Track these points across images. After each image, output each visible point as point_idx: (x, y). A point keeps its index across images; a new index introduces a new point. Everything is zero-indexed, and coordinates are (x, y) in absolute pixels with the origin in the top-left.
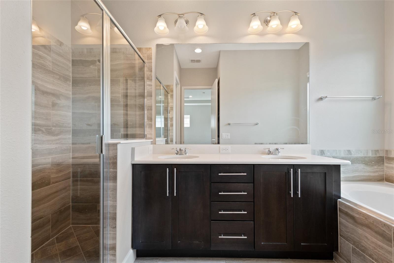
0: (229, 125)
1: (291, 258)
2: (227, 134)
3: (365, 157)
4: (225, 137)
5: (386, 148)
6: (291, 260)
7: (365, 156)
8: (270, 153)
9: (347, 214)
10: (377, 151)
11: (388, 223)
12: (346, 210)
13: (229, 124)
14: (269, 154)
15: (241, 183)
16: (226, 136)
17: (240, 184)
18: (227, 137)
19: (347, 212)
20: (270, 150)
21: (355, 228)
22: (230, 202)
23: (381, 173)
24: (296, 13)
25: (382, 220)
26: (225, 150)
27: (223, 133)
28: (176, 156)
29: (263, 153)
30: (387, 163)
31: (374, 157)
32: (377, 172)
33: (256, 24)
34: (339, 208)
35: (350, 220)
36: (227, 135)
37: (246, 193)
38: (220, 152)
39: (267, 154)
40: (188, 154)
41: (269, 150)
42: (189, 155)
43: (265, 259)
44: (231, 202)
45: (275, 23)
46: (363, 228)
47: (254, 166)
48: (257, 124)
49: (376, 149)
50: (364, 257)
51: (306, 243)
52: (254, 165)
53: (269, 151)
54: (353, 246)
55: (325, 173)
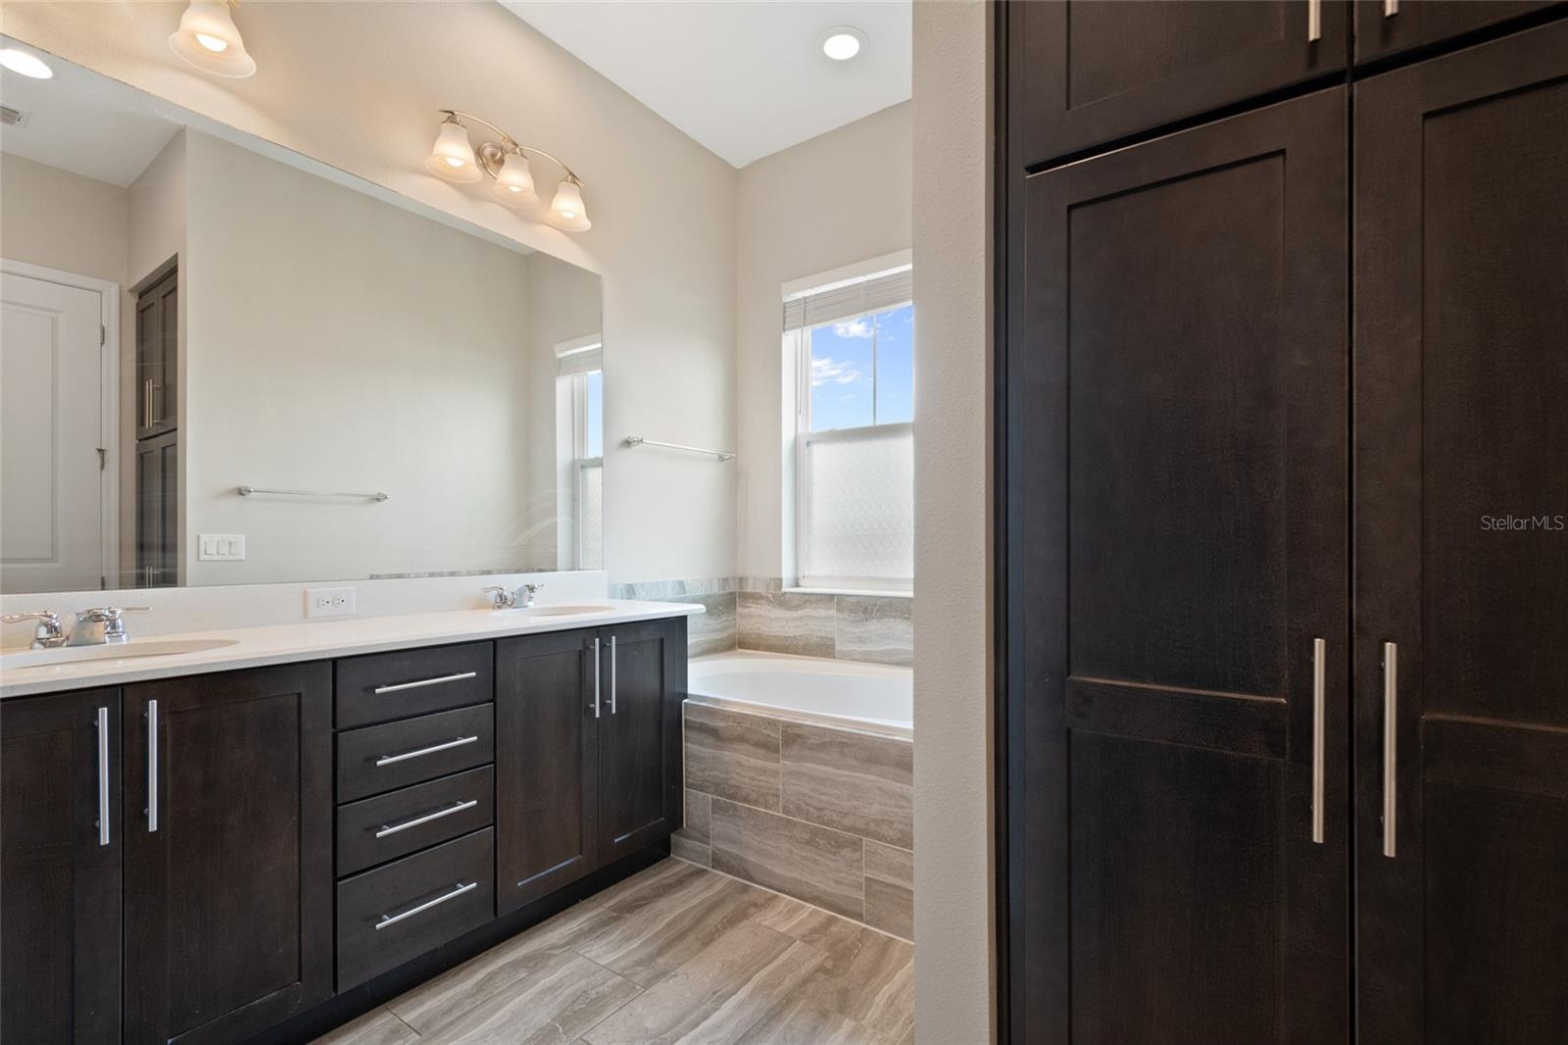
0: (241, 494)
1: (584, 898)
2: (231, 537)
3: (709, 596)
4: (218, 553)
5: (740, 574)
6: (585, 901)
7: (708, 593)
8: (502, 601)
9: (702, 729)
10: (725, 580)
11: (774, 717)
12: (699, 720)
13: (241, 492)
14: (499, 607)
15: (452, 709)
16: (225, 550)
17: (450, 712)
18: (230, 553)
19: (702, 724)
20: (505, 593)
21: (717, 752)
22: (414, 784)
23: (731, 631)
24: (574, 176)
25: (764, 715)
26: (333, 602)
27: (201, 535)
28: (41, 653)
29: (481, 605)
30: (741, 606)
31: (722, 595)
32: (726, 628)
33: (455, 153)
34: (686, 720)
35: (710, 740)
36: (230, 543)
37: (475, 738)
38: (306, 614)
39: (494, 608)
40: (128, 638)
41: (500, 592)
42: (134, 641)
43: (518, 937)
44: (419, 783)
45: (515, 179)
46: (734, 746)
47: (494, 643)
48: (378, 500)
49: (725, 577)
50: (735, 808)
51: (624, 834)
52: (494, 641)
53: (501, 596)
54: (714, 797)
55: (662, 640)
